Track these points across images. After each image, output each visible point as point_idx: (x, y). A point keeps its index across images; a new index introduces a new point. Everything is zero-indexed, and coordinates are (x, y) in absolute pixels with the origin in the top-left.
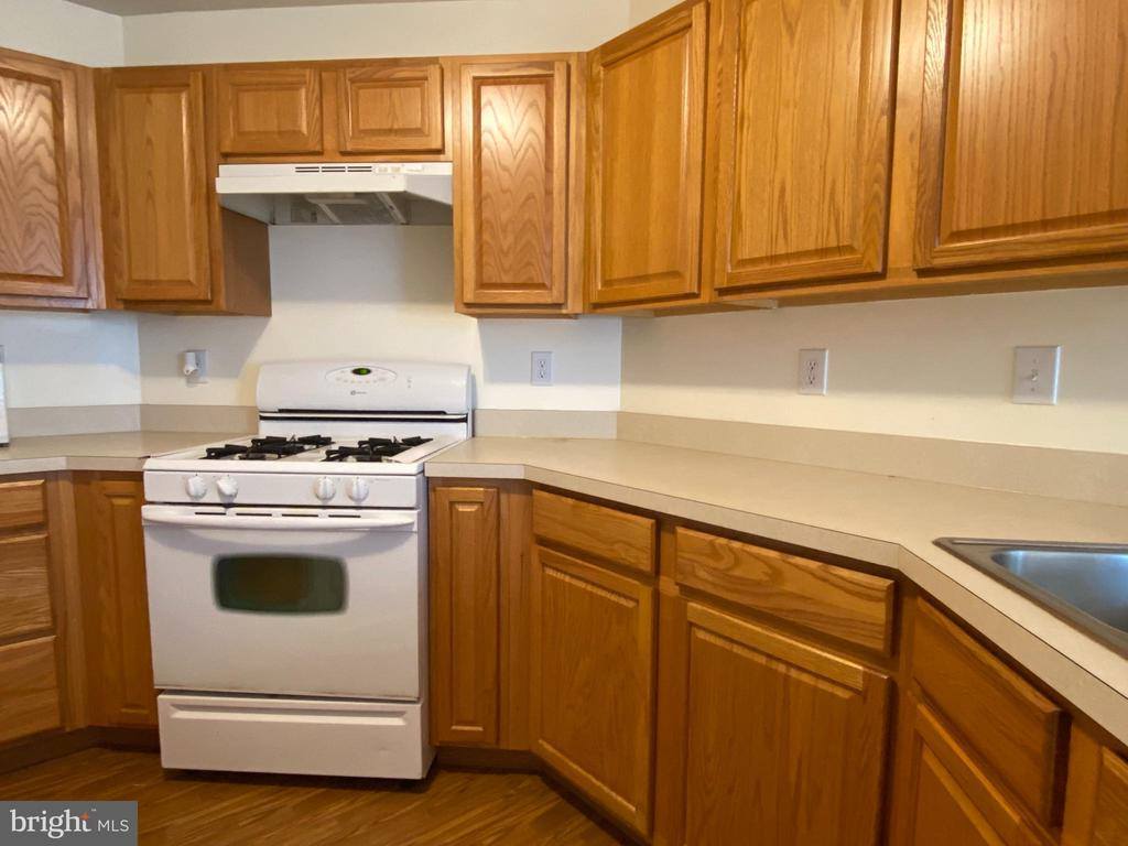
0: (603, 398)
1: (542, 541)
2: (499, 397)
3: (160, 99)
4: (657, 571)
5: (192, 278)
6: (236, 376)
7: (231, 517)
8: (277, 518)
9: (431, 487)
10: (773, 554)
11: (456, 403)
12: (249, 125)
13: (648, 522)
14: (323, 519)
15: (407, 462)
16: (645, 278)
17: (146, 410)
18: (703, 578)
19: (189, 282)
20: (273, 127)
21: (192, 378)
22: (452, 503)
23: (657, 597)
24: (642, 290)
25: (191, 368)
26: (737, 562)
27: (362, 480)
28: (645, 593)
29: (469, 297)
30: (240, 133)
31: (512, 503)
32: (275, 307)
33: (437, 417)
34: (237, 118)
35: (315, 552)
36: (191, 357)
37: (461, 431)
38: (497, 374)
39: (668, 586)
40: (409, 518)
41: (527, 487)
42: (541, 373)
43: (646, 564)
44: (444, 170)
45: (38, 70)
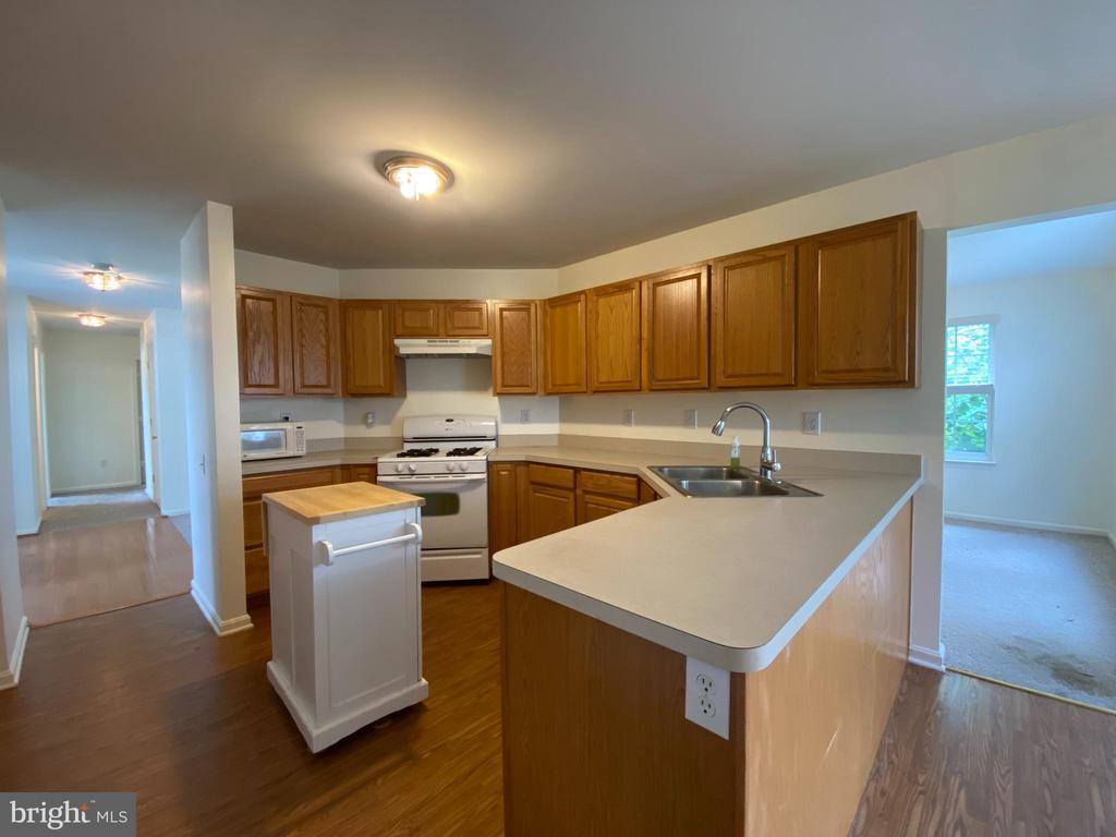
0: (552, 428)
1: (533, 483)
2: (508, 430)
3: (369, 313)
4: (575, 488)
5: (382, 384)
6: (389, 423)
7: (414, 479)
8: (432, 478)
9: (490, 464)
10: (608, 475)
11: (490, 433)
12: (408, 324)
13: (571, 471)
14: (451, 478)
15: (480, 456)
16: (568, 385)
17: (346, 440)
18: (590, 486)
19: (380, 387)
20: (419, 325)
21: (369, 426)
22: (498, 472)
23: (575, 496)
24: (566, 389)
25: (370, 421)
26: (598, 480)
27: (465, 463)
28: (572, 495)
29: (499, 391)
30: (404, 327)
31: (521, 470)
32: (408, 395)
33: (483, 438)
34: (403, 321)
35: (446, 491)
36: (370, 416)
37: (492, 444)
38: (506, 420)
39: (579, 492)
40: (484, 476)
41: (527, 463)
42: (525, 419)
43: (571, 485)
44: (488, 342)
45: (321, 303)
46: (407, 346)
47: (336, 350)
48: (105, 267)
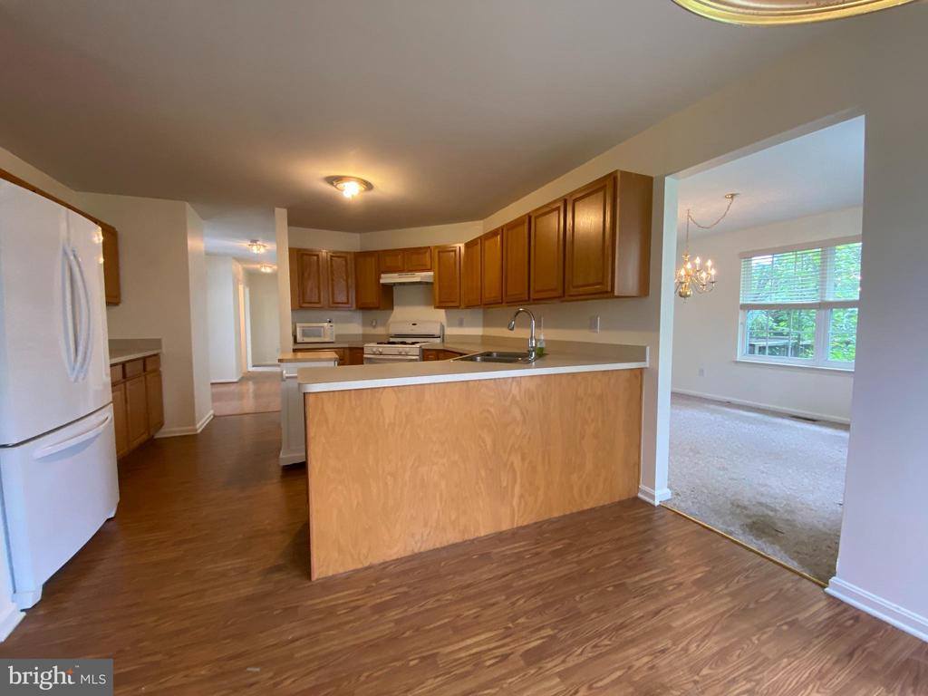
0: (478, 331)
2: (449, 331)
3: (368, 259)
5: (374, 301)
6: (385, 326)
7: (381, 357)
8: (391, 357)
9: (423, 350)
11: (437, 331)
12: (388, 264)
14: (400, 357)
15: (418, 346)
17: (363, 335)
19: (373, 303)
20: (393, 265)
22: (428, 356)
25: (374, 325)
29: (437, 305)
30: (386, 266)
32: (395, 308)
33: (432, 336)
34: (386, 263)
36: (374, 321)
37: (438, 340)
38: (450, 325)
42: (461, 324)
44: (432, 273)
45: (343, 255)
46: (387, 279)
47: (352, 281)
48: (255, 241)
